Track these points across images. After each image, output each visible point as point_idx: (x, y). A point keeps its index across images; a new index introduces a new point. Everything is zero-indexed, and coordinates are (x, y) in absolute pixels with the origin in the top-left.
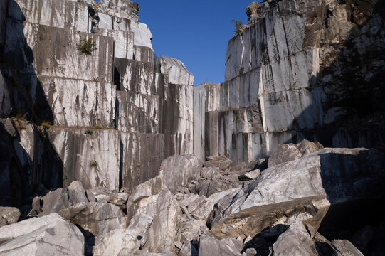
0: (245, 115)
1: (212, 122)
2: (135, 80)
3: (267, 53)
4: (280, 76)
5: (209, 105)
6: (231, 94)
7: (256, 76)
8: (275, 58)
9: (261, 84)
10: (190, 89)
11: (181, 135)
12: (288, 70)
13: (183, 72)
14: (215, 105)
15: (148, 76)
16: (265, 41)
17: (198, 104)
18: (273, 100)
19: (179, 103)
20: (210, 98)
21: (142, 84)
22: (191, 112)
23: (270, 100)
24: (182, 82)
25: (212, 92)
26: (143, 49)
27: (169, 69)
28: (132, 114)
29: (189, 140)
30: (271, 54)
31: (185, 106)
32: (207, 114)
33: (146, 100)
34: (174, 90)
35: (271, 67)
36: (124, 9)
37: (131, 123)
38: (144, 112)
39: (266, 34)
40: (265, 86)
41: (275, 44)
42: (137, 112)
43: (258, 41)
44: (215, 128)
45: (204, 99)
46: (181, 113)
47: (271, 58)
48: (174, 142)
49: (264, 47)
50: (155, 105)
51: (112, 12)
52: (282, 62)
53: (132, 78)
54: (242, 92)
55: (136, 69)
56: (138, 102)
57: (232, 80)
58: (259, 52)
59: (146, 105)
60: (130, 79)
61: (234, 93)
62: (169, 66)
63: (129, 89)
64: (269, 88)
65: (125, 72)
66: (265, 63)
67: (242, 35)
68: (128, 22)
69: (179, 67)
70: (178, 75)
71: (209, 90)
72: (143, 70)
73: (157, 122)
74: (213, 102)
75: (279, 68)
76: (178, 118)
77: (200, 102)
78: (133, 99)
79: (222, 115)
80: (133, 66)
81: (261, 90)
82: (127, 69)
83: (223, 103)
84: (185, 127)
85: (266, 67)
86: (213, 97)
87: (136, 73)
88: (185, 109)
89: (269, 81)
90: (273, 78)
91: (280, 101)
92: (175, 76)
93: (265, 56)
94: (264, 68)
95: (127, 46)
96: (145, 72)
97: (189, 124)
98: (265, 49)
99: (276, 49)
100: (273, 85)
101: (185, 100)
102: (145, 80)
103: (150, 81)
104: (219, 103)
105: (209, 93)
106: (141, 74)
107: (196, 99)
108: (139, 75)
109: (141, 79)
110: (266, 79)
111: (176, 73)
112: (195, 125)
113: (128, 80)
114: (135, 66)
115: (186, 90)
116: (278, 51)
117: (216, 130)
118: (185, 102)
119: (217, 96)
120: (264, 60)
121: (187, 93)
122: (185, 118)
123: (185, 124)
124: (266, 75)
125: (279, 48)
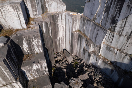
0: (92, 45)
1: (75, 38)
2: (31, 46)
3: (115, 27)
4: (117, 42)
5: (74, 28)
7: (103, 34)
8: (119, 32)
11: (60, 38)
12: (124, 42)
13: (59, 5)
16: (117, 18)
18: (109, 49)
19: (58, 24)
20: (74, 25)
21: (35, 46)
23: (107, 48)
25: (76, 21)
27: (51, 4)
28: (33, 72)
29: (64, 39)
30: (117, 29)
31: (61, 25)
35: (113, 35)
37: (34, 75)
39: (120, 14)
40: (107, 40)
41: (123, 26)
45: (71, 26)
46: (59, 29)
48: (57, 41)
52: (122, 37)
53: (28, 46)
54: (92, 32)
55: (29, 41)
57: (88, 20)
60: (27, 46)
61: (88, 28)
62: (50, 2)
63: (29, 51)
64: (108, 42)
65: (23, 44)
66: (111, 30)
70: (56, 6)
71: (74, 20)
72: (34, 39)
73: (47, 70)
75: (119, 39)
76: (58, 31)
79: (80, 36)
80: (27, 40)
82: (23, 42)
83: (81, 27)
84: (62, 34)
85: (111, 33)
86: (76, 23)
87: (30, 43)
88: (61, 26)
89: (110, 40)
90: (112, 40)
91: (112, 52)
92: (55, 7)
93: (113, 27)
94: (109, 33)
95: (19, 17)
96: (35, 40)
97: (64, 32)
98: (114, 24)
99: (122, 28)
100: (111, 43)
101: (61, 22)
102: (36, 44)
103: (40, 44)
104: (79, 26)
105: (74, 22)
106: (33, 42)
107: (67, 22)
108: (32, 43)
109: (34, 45)
110: (108, 38)
111: (55, 6)
112: (67, 33)
113: (26, 48)
114: (28, 39)
115: (61, 16)
116: (123, 30)
117: (76, 41)
118: (61, 23)
119: (78, 23)
120: (111, 28)
121: (62, 17)
122: (61, 30)
123: (62, 33)
124: (109, 37)
125: (124, 29)
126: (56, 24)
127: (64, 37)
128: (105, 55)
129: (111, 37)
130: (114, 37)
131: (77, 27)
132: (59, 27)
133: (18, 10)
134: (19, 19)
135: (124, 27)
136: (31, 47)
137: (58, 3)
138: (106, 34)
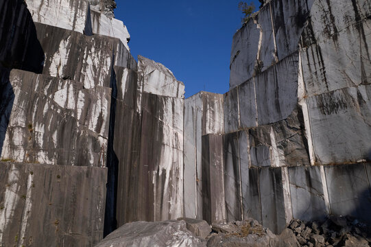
0: (272, 135)
1: (214, 149)
2: (75, 66)
3: (310, 27)
4: (339, 62)
5: (208, 125)
6: (243, 105)
7: (290, 69)
8: (327, 31)
10: (178, 104)
11: (164, 171)
12: (356, 48)
13: (170, 80)
14: (217, 124)
15: (102, 61)
17: (190, 124)
18: (328, 105)
19: (162, 123)
20: (209, 115)
21: (89, 73)
22: (180, 136)
23: (321, 106)
24: (167, 94)
25: (213, 105)
27: (150, 74)
28: (44, 121)
29: (178, 179)
30: (318, 26)
31: (171, 127)
32: (206, 138)
34: (155, 103)
35: (319, 49)
36: (95, 3)
37: (41, 142)
38: (75, 120)
40: (309, 83)
41: (326, 8)
44: (218, 160)
45: (200, 115)
46: (165, 138)
47: (317, 34)
48: (154, 182)
50: (102, 107)
52: (343, 37)
53: (69, 61)
54: (263, 99)
57: (243, 85)
58: (292, 31)
59: (81, 105)
60: (64, 62)
61: (247, 104)
62: (148, 70)
64: (316, 87)
65: (57, 49)
66: (305, 45)
67: (256, 18)
69: (164, 72)
70: (162, 83)
71: (208, 103)
72: (93, 50)
73: (103, 141)
74: (214, 121)
75: (338, 47)
76: (161, 144)
77: (195, 121)
78: (53, 90)
79: (230, 140)
80: (72, 41)
81: (301, 90)
82: (61, 45)
84: (171, 159)
85: (310, 50)
86: (213, 112)
87: (78, 54)
88: (171, 131)
89: (316, 72)
90: (324, 68)
91: (345, 106)
92: (158, 84)
93: (306, 33)
94: (305, 53)
95: (75, 20)
96: (95, 52)
97: (178, 154)
98: (306, 21)
99: (328, 16)
100: (325, 79)
101: (171, 119)
102: (94, 66)
103: (105, 69)
104: (222, 121)
105: (208, 106)
106: (87, 57)
107: (188, 117)
108: (85, 57)
109: (87, 64)
110: (310, 70)
111: (159, 80)
112: (187, 155)
113: (60, 64)
114: (77, 42)
115: (173, 104)
116: (332, 18)
117: (220, 163)
118: (171, 122)
119: (219, 111)
120: (304, 39)
121: (175, 108)
122: (171, 145)
123: (171, 154)
124: (309, 64)
125: (334, 13)
126: (157, 120)
127: (177, 171)
128: (331, 144)
129: (317, 61)
130: (322, 52)
132: (164, 132)
133: (81, 8)
134: (72, 24)
135: (330, 8)
136: (74, 70)
137: (166, 75)
138: (298, 61)
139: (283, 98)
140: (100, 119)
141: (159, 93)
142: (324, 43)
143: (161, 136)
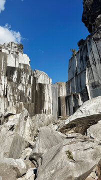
0: (79, 96)
1: (62, 102)
2: (19, 78)
3: (89, 61)
4: (97, 73)
5: (60, 93)
7: (84, 75)
8: (93, 63)
9: (87, 78)
10: (50, 86)
11: (46, 110)
15: (26, 76)
16: (88, 55)
17: (54, 93)
18: (94, 86)
19: (44, 93)
20: (60, 90)
22: (51, 98)
23: (92, 86)
24: (46, 83)
25: (62, 86)
26: (25, 65)
27: (39, 76)
28: (17, 94)
30: (91, 62)
31: (47, 95)
32: (59, 98)
33: (24, 87)
34: (42, 86)
35: (91, 69)
36: (16, 47)
37: (16, 99)
38: (23, 93)
39: (88, 52)
40: (89, 79)
41: (93, 56)
42: (20, 93)
43: (84, 56)
44: (64, 105)
45: (57, 90)
46: (46, 98)
47: (91, 64)
49: (87, 58)
50: (30, 90)
51: (9, 49)
52: (97, 65)
54: (77, 84)
55: (20, 72)
56: (20, 87)
57: (71, 79)
58: (85, 62)
59: (24, 89)
61: (73, 86)
62: (38, 74)
63: (16, 82)
64: (91, 80)
65: (14, 74)
66: (88, 67)
67: (76, 55)
68: (17, 53)
69: (44, 75)
70: (43, 79)
71: (60, 86)
72: (24, 73)
73: (30, 98)
75: (96, 68)
76: (44, 101)
77: (56, 92)
78: (18, 86)
79: (67, 98)
80: (18, 71)
81: (87, 82)
82: (15, 72)
83: (68, 92)
84: (48, 106)
85: (89, 69)
86: (62, 89)
87: (20, 75)
90: (93, 75)
91: (98, 86)
93: (88, 63)
95: (15, 62)
97: (50, 104)
100: (94, 78)
101: (48, 92)
102: (25, 78)
103: (28, 78)
107: (53, 91)
108: (22, 75)
109: (23, 77)
110: (90, 75)
112: (54, 104)
113: (15, 78)
116: (95, 59)
119: (64, 88)
120: (88, 65)
121: (49, 88)
122: (48, 101)
123: (48, 104)
124: (89, 73)
126: (42, 92)
127: (50, 110)
129: (91, 72)
131: (63, 93)
133: (17, 57)
138: (86, 72)
139: (82, 84)
140: (29, 93)
141: (43, 83)
142: (93, 67)
143: (44, 98)
